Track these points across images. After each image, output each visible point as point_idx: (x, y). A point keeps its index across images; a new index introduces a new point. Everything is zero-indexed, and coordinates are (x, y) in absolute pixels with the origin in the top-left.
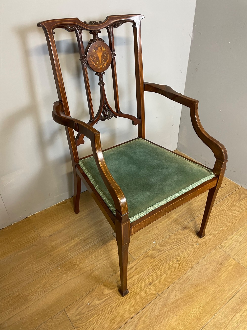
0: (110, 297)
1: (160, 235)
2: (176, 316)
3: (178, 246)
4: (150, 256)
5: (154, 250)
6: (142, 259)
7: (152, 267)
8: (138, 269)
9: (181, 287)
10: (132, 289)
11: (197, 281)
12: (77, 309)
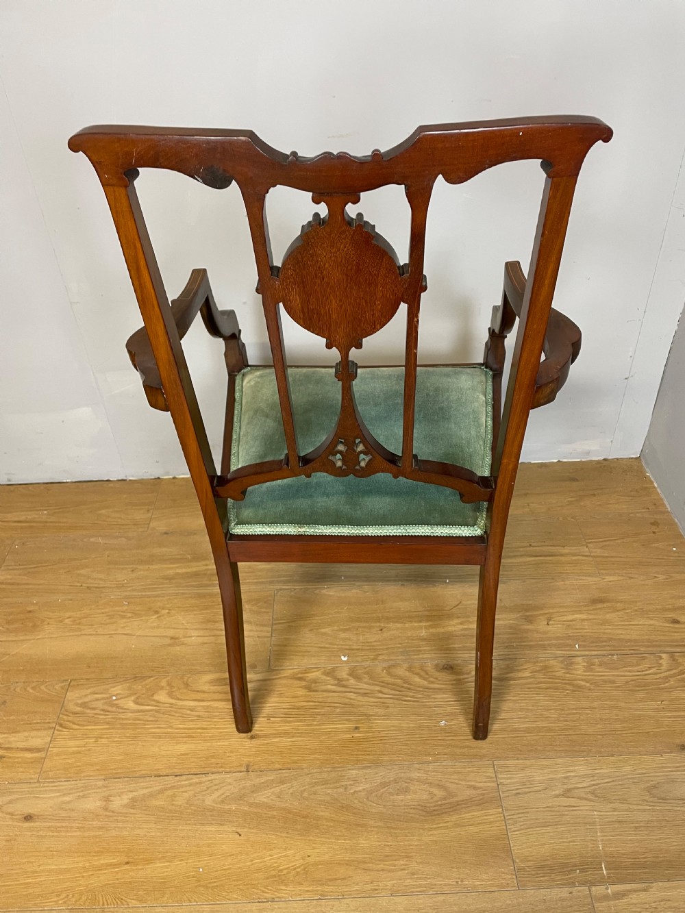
1: (375, 649)
2: (240, 835)
3: (391, 698)
4: (308, 682)
5: (327, 674)
6: (285, 677)
7: (288, 707)
11: (356, 801)
12: (91, 693)
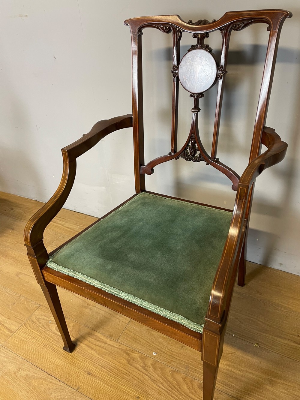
4: (130, 357)
5: (141, 358)
7: (114, 367)
8: (105, 350)
12: (44, 315)
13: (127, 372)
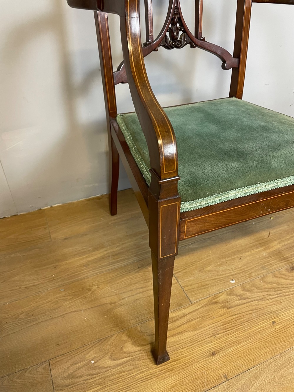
0: (133, 360)
1: (246, 271)
3: (279, 297)
5: (230, 294)
6: (205, 305)
7: (223, 324)
8: (194, 321)
9: (274, 374)
10: (177, 355)
12: (71, 365)
13: (238, 315)
